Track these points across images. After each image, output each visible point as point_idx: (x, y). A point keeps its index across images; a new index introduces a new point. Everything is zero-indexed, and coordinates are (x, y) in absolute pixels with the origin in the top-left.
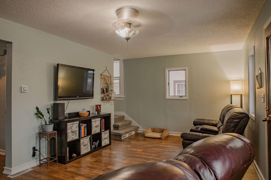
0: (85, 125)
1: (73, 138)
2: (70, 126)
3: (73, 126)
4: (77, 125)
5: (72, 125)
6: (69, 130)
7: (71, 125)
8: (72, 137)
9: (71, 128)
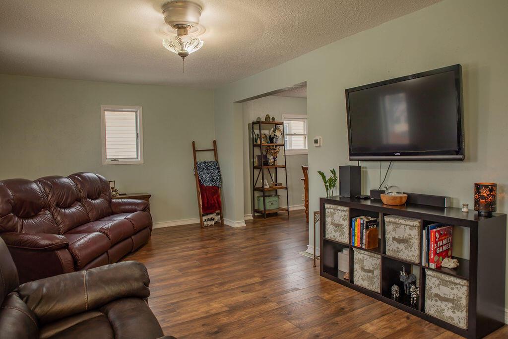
0: (362, 222)
1: (334, 236)
2: (329, 210)
3: (335, 213)
4: (345, 215)
5: (334, 210)
6: (328, 217)
7: (332, 210)
8: (334, 233)
9: (332, 215)
